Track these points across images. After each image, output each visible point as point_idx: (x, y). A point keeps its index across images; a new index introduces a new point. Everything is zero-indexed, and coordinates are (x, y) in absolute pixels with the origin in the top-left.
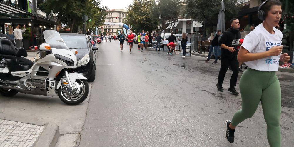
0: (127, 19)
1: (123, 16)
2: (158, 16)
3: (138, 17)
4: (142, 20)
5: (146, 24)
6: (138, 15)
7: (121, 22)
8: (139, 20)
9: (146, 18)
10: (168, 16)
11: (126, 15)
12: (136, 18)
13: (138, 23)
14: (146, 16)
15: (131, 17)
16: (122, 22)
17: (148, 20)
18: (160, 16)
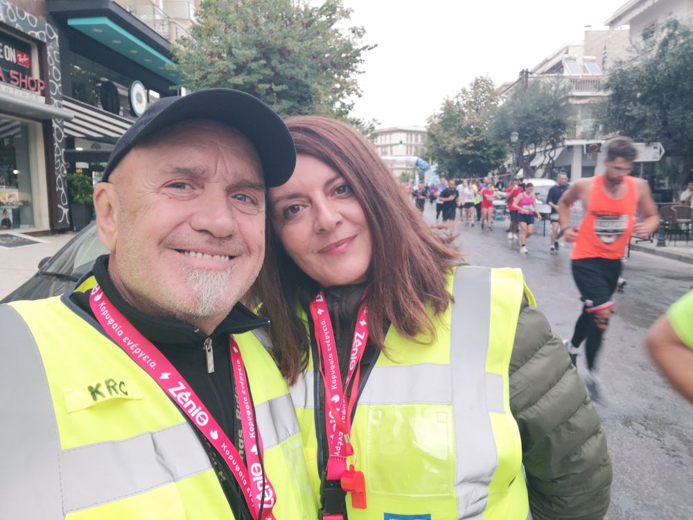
0: (425, 146)
1: (416, 140)
2: (509, 134)
3: (453, 139)
4: (464, 146)
5: (474, 156)
6: (452, 135)
7: (411, 153)
8: (455, 148)
9: (474, 142)
10: (536, 134)
11: (423, 139)
12: (448, 143)
13: (451, 155)
14: (474, 136)
15: (436, 141)
16: (413, 154)
17: (478, 146)
18: (514, 133)
